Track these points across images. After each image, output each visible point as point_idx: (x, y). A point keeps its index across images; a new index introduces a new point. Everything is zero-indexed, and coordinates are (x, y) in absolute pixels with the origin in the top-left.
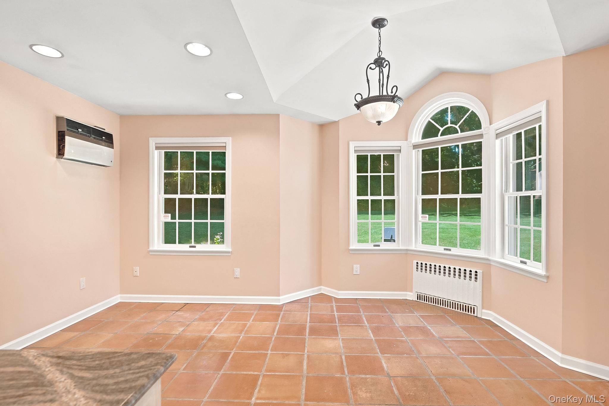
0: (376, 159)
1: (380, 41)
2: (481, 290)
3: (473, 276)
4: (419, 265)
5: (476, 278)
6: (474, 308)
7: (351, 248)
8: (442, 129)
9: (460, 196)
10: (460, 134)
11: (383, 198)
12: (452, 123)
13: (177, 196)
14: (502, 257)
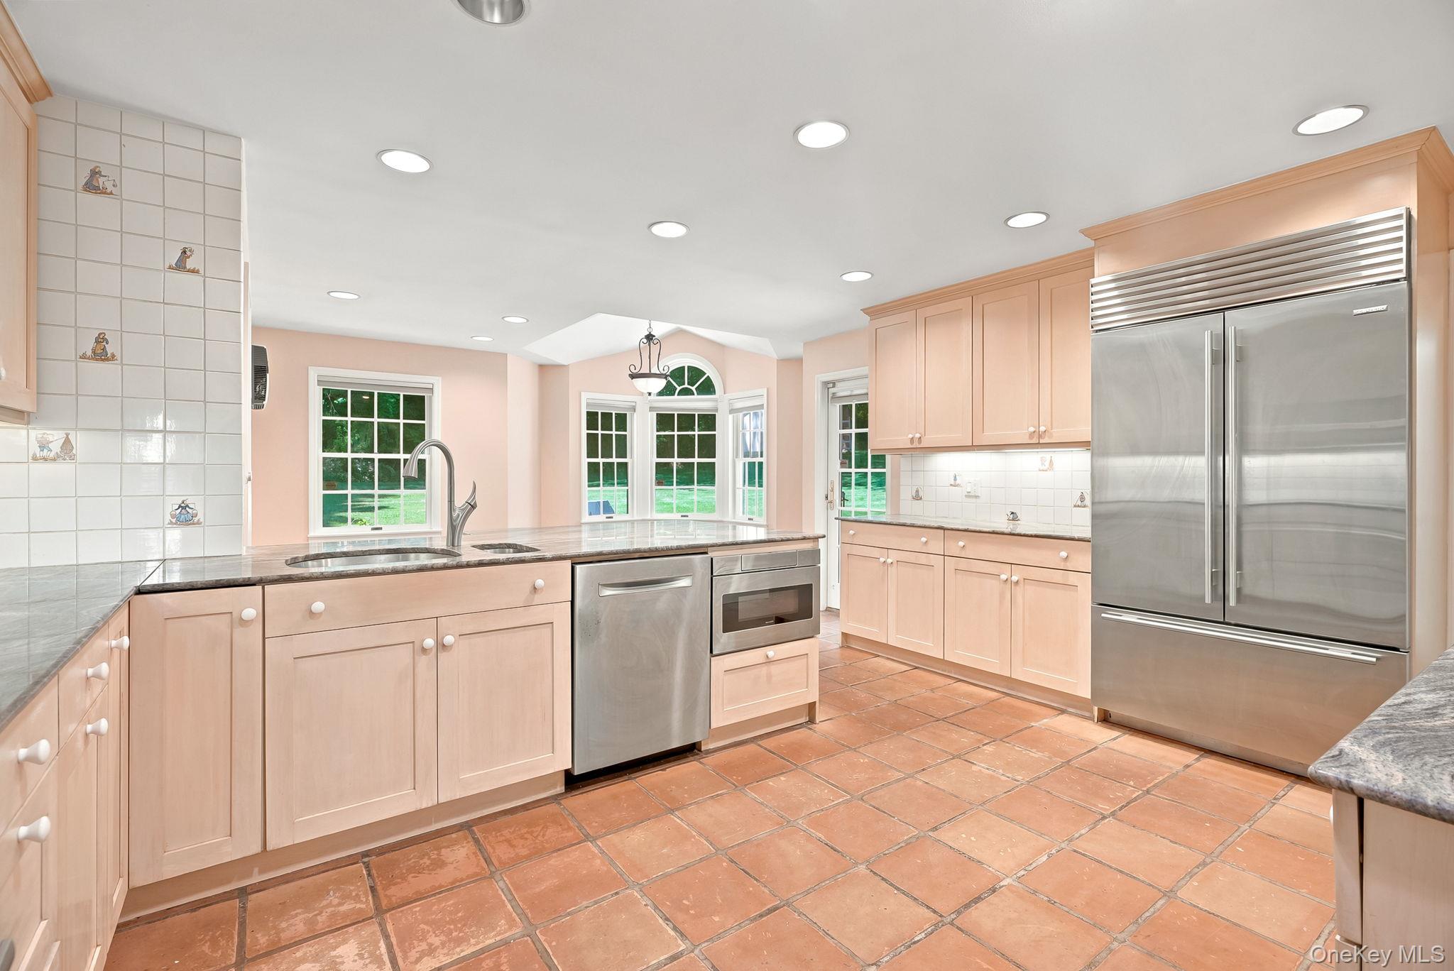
0: (607, 416)
7: (583, 521)
8: (679, 388)
9: (696, 460)
10: (696, 397)
11: (615, 460)
12: (688, 384)
13: (349, 455)
14: (734, 518)
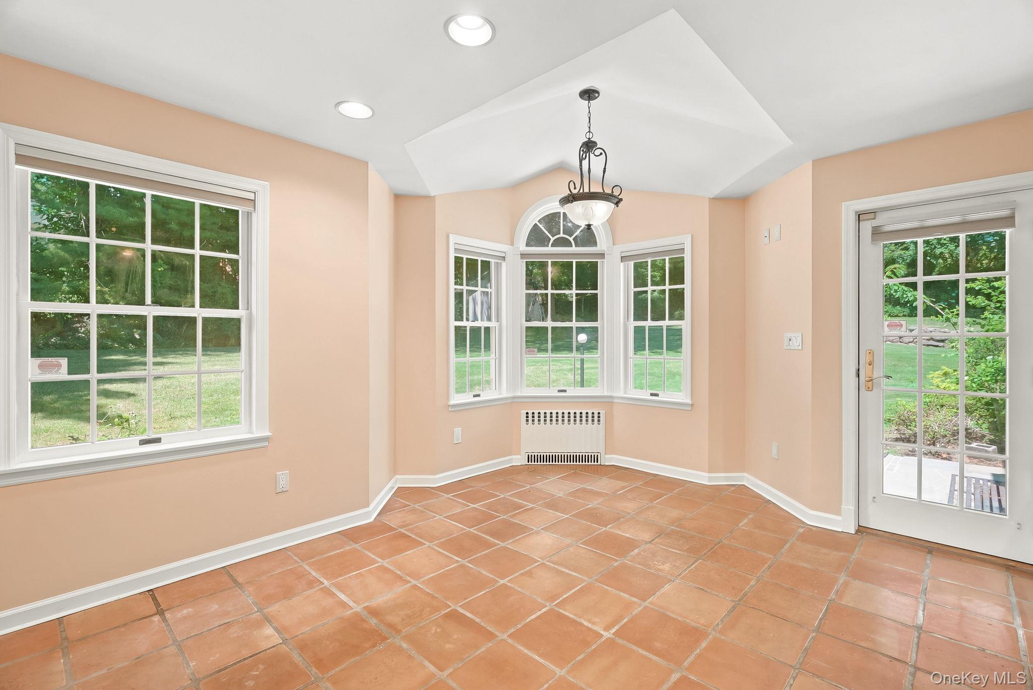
0: (472, 264)
1: (590, 118)
2: (604, 434)
3: (596, 419)
4: (530, 415)
5: (599, 421)
6: (597, 455)
7: (452, 402)
8: (552, 239)
9: (574, 324)
10: (574, 249)
12: (563, 234)
13: (93, 308)
14: (625, 393)
